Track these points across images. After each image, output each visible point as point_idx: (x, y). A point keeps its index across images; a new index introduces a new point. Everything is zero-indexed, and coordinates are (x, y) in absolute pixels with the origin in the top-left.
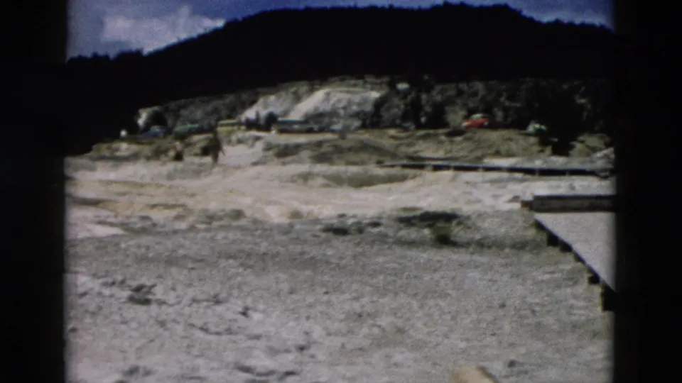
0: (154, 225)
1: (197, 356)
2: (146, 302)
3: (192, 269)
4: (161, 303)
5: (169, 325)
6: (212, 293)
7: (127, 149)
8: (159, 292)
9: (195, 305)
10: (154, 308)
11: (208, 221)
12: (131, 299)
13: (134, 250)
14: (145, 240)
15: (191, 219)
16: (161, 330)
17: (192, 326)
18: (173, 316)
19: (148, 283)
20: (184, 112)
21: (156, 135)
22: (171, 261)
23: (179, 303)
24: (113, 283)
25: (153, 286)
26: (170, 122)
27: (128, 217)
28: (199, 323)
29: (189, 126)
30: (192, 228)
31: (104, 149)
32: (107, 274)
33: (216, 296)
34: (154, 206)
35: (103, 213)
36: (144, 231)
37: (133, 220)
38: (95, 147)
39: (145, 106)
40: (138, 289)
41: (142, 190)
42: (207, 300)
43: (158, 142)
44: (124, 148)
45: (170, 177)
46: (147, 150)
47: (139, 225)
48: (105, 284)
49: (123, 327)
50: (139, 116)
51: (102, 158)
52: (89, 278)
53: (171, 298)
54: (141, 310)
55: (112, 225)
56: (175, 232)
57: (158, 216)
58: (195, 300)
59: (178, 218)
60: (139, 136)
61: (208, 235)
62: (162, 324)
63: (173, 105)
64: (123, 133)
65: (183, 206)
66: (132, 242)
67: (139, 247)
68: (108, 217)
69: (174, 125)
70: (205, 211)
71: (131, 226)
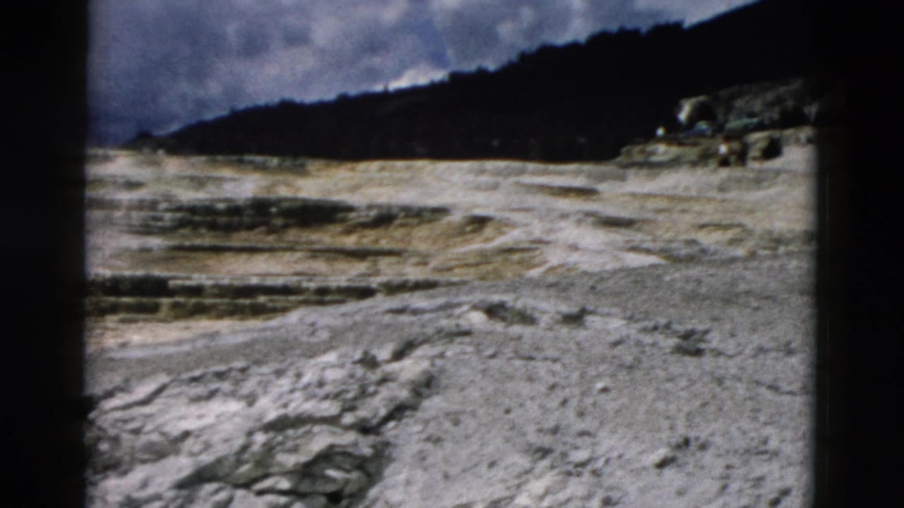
0: (704, 251)
1: (766, 424)
2: (698, 353)
3: (758, 309)
4: (718, 353)
5: (728, 383)
6: (783, 341)
7: (665, 153)
8: (714, 340)
9: (761, 356)
10: (708, 362)
11: (772, 244)
12: (680, 350)
13: (679, 285)
14: (694, 271)
15: (750, 244)
16: (718, 390)
17: (758, 383)
18: (733, 371)
19: (701, 327)
20: (739, 103)
21: (702, 134)
22: (729, 299)
23: (740, 353)
24: (655, 328)
25: (706, 332)
26: (720, 117)
27: (670, 241)
28: (768, 378)
29: (746, 121)
30: (752, 255)
31: (636, 152)
32: (647, 316)
33: (788, 344)
34: (703, 226)
35: (637, 237)
36: (690, 260)
37: (674, 245)
38: (624, 150)
39: (688, 95)
40: (687, 336)
41: (685, 206)
42: (778, 350)
43: (705, 143)
44: (662, 151)
45: (722, 188)
46: (692, 153)
47: (684, 251)
48: (645, 330)
49: (669, 386)
50: (680, 108)
51: (634, 165)
52: (624, 322)
53: (730, 346)
54: (691, 362)
55: (648, 251)
56: (733, 260)
57: (708, 239)
58: (761, 350)
59: (734, 242)
60: (681, 135)
61: (777, 264)
62: (720, 381)
63: (723, 93)
64: (660, 132)
65: (739, 225)
66: (677, 275)
67: (687, 280)
68: (643, 241)
69: (726, 121)
70: (770, 232)
71: (675, 253)
